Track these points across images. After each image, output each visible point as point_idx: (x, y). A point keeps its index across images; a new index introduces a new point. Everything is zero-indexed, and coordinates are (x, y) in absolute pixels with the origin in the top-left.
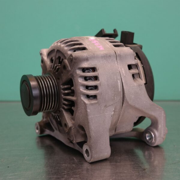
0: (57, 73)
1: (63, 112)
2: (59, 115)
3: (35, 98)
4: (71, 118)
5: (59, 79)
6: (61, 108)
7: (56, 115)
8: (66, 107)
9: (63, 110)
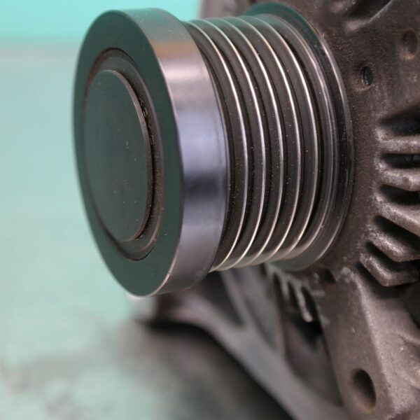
0: (353, 26)
1: (357, 299)
2: (317, 294)
3: (200, 187)
4: (407, 343)
5: (364, 71)
6: (346, 270)
7: (298, 285)
8: (385, 275)
9: (360, 286)
